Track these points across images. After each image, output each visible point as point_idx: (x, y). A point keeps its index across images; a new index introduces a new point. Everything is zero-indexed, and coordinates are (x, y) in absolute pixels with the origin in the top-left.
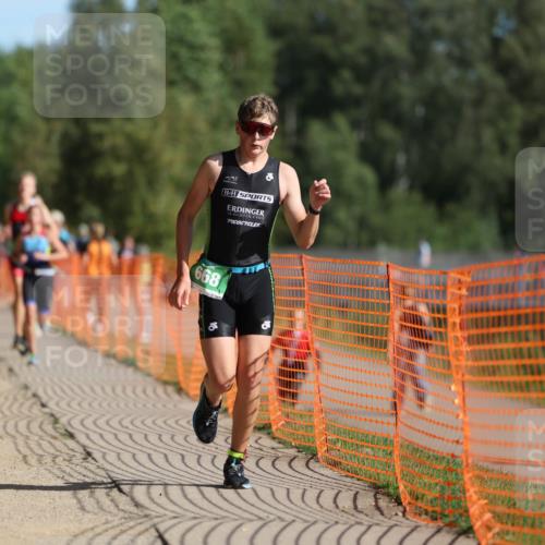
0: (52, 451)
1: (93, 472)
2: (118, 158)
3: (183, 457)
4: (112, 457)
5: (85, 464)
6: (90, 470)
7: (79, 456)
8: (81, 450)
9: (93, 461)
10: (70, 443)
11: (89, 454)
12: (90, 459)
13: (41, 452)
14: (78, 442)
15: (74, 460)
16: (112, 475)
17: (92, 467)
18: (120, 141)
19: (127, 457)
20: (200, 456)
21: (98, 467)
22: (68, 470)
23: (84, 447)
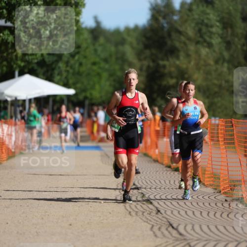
0: (142, 210)
1: (161, 220)
2: (172, 77)
3: (201, 212)
4: (169, 213)
5: (156, 215)
6: (159, 219)
7: (154, 212)
8: (156, 209)
9: (161, 215)
10: (150, 206)
11: (159, 211)
12: (159, 213)
13: (136, 210)
14: (154, 206)
15: (152, 214)
16: (170, 221)
17: (160, 217)
18: (173, 69)
19: (175, 212)
20: (209, 212)
21: (163, 217)
22: (149, 218)
23: (157, 208)
